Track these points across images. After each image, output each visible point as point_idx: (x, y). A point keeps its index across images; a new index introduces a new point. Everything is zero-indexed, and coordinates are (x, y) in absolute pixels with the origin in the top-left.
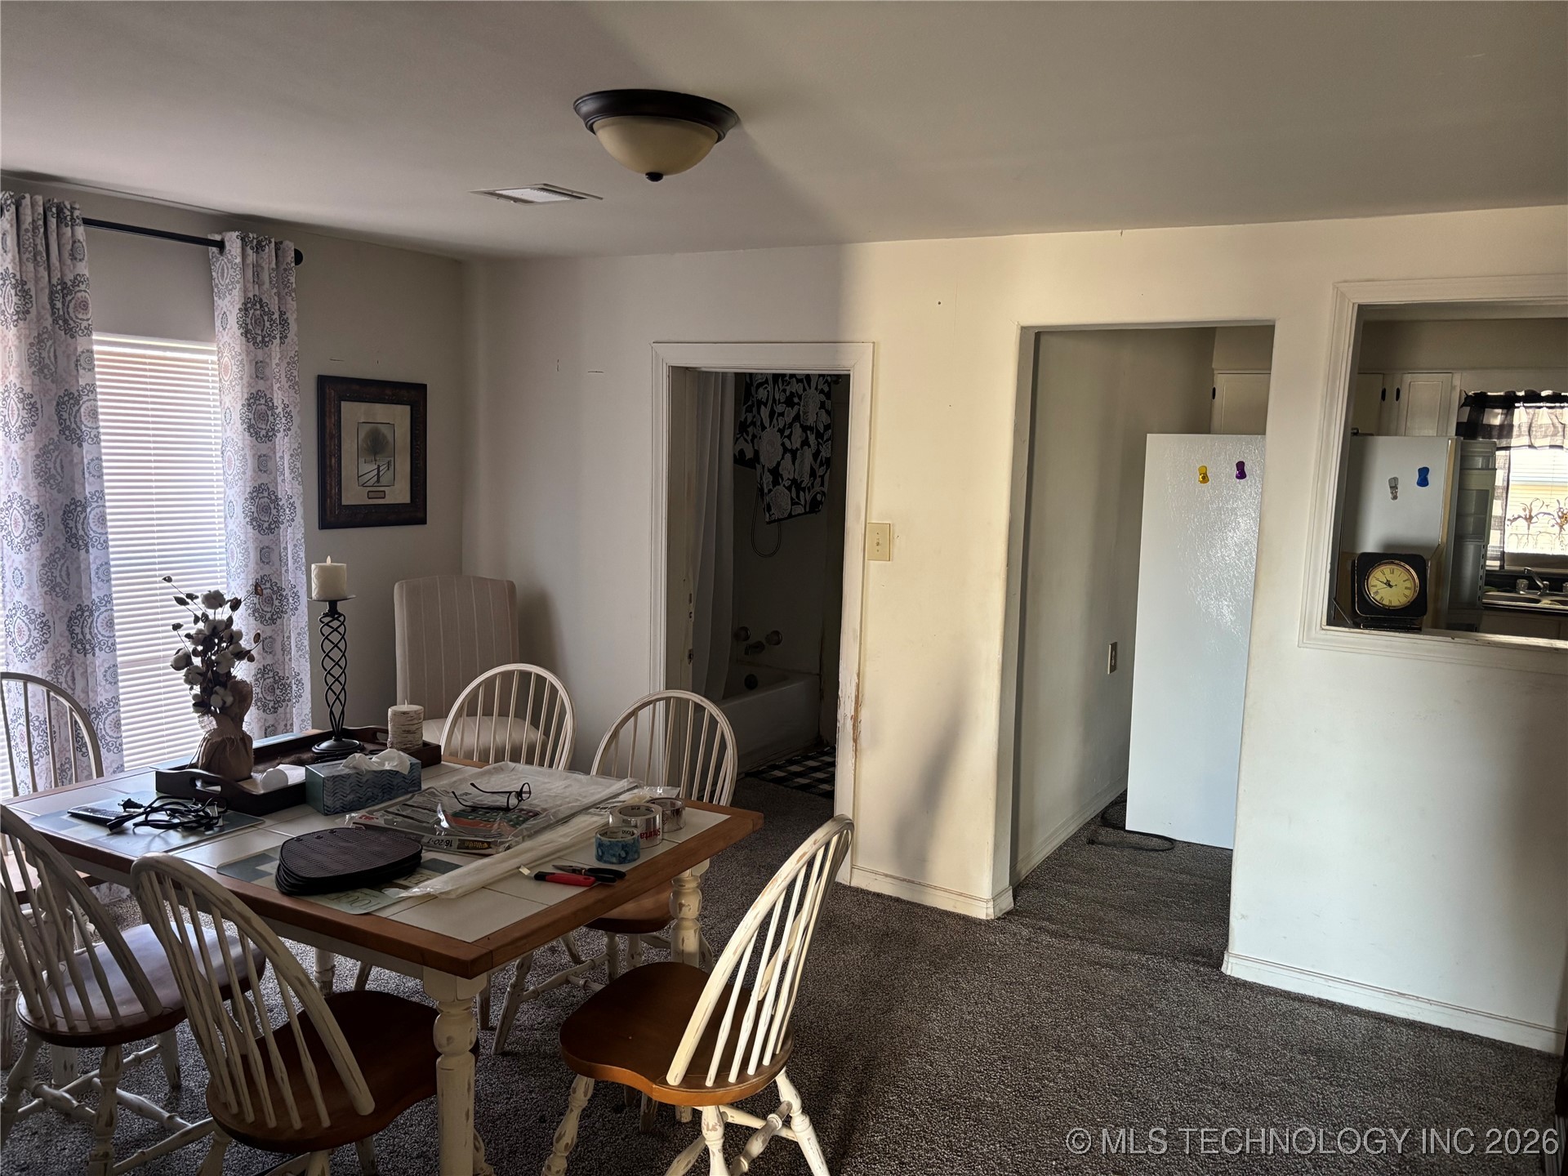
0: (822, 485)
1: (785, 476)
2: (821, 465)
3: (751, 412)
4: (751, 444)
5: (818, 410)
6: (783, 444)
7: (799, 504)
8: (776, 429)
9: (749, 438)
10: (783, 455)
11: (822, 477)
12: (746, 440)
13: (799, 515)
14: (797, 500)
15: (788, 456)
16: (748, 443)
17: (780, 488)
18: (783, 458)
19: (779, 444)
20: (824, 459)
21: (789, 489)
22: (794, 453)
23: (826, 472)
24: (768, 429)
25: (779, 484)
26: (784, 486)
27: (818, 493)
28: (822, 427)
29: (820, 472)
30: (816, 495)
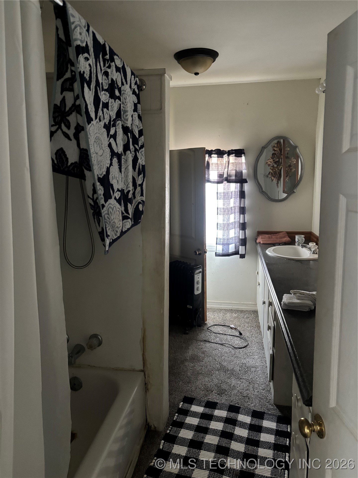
0: (142, 195)
1: (116, 187)
2: (139, 174)
3: (72, 90)
4: (74, 142)
5: (133, 113)
6: (110, 145)
7: (129, 218)
8: (102, 124)
9: (71, 132)
10: (111, 160)
11: (141, 185)
12: (67, 136)
13: (129, 229)
14: (125, 214)
15: (115, 160)
16: (70, 139)
17: (112, 201)
18: (111, 164)
19: (107, 145)
20: (141, 167)
21: (119, 201)
22: (119, 157)
23: (144, 180)
24: (94, 122)
25: (111, 198)
26: (115, 198)
27: (139, 203)
28: (137, 132)
29: (139, 182)
30: (138, 206)
